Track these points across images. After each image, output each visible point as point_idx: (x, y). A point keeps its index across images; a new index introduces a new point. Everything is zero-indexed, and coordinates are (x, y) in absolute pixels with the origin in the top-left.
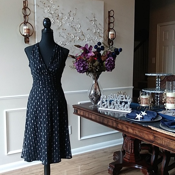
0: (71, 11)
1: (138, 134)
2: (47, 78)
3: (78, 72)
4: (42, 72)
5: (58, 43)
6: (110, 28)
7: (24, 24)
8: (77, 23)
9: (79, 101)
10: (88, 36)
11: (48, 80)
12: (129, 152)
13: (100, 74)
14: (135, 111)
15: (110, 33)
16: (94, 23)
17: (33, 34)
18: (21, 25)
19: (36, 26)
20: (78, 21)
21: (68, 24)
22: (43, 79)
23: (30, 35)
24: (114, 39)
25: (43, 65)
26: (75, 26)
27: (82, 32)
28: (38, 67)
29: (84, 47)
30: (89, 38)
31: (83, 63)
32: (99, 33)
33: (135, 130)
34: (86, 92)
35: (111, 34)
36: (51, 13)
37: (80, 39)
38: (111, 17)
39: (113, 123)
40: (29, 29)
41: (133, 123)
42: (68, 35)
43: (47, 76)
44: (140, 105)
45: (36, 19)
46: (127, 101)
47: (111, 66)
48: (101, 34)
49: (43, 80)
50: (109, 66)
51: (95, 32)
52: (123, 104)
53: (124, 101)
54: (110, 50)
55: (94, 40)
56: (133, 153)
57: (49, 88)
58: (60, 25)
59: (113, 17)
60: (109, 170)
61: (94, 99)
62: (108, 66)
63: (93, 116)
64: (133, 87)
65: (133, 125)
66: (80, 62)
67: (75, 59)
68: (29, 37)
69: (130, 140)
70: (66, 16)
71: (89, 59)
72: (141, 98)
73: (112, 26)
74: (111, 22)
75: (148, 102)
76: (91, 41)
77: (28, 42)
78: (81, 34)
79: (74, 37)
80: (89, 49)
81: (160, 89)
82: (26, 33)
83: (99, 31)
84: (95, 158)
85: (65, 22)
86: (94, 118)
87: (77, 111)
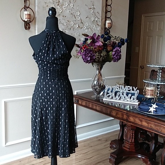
1: (154, 128)
3: (84, 62)
6: (107, 17)
7: (25, 9)
8: (77, 11)
9: (76, 91)
10: (87, 24)
12: (129, 141)
13: (104, 65)
15: (108, 22)
16: (92, 11)
17: (33, 20)
18: (21, 10)
19: (36, 12)
20: (78, 8)
21: (68, 11)
24: (110, 28)
26: (74, 13)
27: (81, 20)
29: (91, 37)
30: (87, 26)
31: (91, 53)
32: (97, 21)
33: (151, 124)
35: (108, 23)
37: (79, 27)
38: (109, 5)
39: (123, 115)
40: (30, 15)
41: (148, 117)
42: (67, 22)
44: (145, 96)
45: (36, 4)
46: (134, 93)
48: (99, 22)
50: (116, 57)
51: (93, 20)
52: (130, 95)
53: (130, 92)
54: (115, 40)
55: (92, 28)
56: (133, 143)
58: (61, 12)
59: (110, 5)
60: (110, 160)
61: (97, 90)
63: (97, 107)
64: (125, 76)
65: (149, 119)
66: (87, 52)
67: (79, 49)
68: (30, 23)
69: (131, 130)
70: (67, 3)
71: (96, 48)
72: (147, 89)
73: (109, 15)
74: (108, 11)
75: (154, 93)
76: (89, 29)
77: (29, 28)
78: (80, 22)
79: (74, 25)
80: (97, 38)
81: (161, 80)
82: (27, 18)
83: (97, 20)
84: (91, 146)
85: (65, 9)
86: (99, 109)
87: (78, 101)
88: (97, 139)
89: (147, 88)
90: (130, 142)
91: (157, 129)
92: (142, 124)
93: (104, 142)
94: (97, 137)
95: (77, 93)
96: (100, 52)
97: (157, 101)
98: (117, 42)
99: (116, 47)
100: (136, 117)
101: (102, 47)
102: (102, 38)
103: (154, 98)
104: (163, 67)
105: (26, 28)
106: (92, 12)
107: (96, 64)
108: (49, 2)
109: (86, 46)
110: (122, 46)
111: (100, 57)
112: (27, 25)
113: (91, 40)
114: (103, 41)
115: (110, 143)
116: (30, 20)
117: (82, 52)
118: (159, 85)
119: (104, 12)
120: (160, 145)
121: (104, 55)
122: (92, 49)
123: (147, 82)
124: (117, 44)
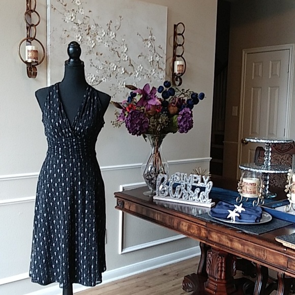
0: (111, 22)
1: (254, 253)
2: (70, 142)
3: (130, 133)
4: (62, 132)
5: (88, 78)
6: (177, 54)
7: (27, 41)
8: (122, 44)
10: (140, 68)
11: (72, 146)
12: (216, 277)
13: (164, 137)
14: (224, 204)
15: (177, 63)
16: (150, 45)
17: (43, 60)
19: (49, 47)
20: (123, 40)
21: (106, 45)
22: (64, 144)
23: (39, 62)
24: (182, 74)
25: (64, 120)
26: (118, 48)
27: (130, 60)
28: (57, 124)
30: (141, 70)
31: (141, 117)
32: (158, 62)
33: (248, 245)
34: (139, 167)
35: (178, 65)
36: (77, 24)
37: (125, 72)
38: (179, 34)
39: (200, 230)
40: (36, 51)
42: (105, 64)
43: (70, 139)
44: (241, 194)
45: (49, 33)
47: (188, 123)
48: (162, 64)
49: (64, 146)
50: (184, 124)
51: (152, 60)
52: (197, 190)
53: (198, 185)
55: (150, 74)
56: (223, 279)
57: (74, 160)
58: (92, 46)
61: (152, 181)
62: (182, 123)
63: (156, 215)
64: (211, 158)
65: (244, 236)
66: (135, 117)
68: (36, 66)
69: (218, 256)
70: (103, 30)
71: (150, 110)
72: (245, 183)
73: (179, 51)
74: (179, 44)
75: (256, 189)
76: (145, 76)
77: (35, 74)
78: (128, 64)
79: (116, 68)
80: (151, 93)
81: (271, 165)
82: (31, 58)
83: (158, 60)
84: (150, 287)
85: (101, 40)
86: (159, 219)
87: (123, 204)
88: (160, 273)
89: (244, 180)
90: (218, 279)
91: (258, 254)
92: (234, 246)
93: (174, 278)
94: (160, 269)
95: (123, 189)
96: (156, 116)
97: (263, 203)
98: (186, 99)
99: (184, 107)
100: (223, 233)
101: (160, 108)
102: (160, 93)
103: (257, 198)
104: (272, 142)
105: (29, 75)
106: (149, 47)
107: (150, 137)
108: (72, 29)
109: (132, 106)
110: (194, 106)
111: (157, 125)
112: (32, 70)
113: (142, 96)
114: (161, 97)
115: (184, 281)
116: (36, 60)
117: (126, 116)
118: (267, 174)
119: (171, 46)
120: (273, 284)
121: (164, 120)
122: (142, 111)
123: (246, 168)
124: (186, 102)
